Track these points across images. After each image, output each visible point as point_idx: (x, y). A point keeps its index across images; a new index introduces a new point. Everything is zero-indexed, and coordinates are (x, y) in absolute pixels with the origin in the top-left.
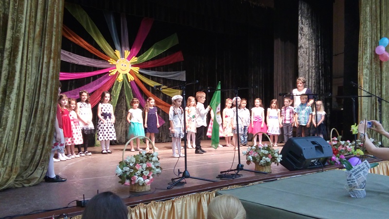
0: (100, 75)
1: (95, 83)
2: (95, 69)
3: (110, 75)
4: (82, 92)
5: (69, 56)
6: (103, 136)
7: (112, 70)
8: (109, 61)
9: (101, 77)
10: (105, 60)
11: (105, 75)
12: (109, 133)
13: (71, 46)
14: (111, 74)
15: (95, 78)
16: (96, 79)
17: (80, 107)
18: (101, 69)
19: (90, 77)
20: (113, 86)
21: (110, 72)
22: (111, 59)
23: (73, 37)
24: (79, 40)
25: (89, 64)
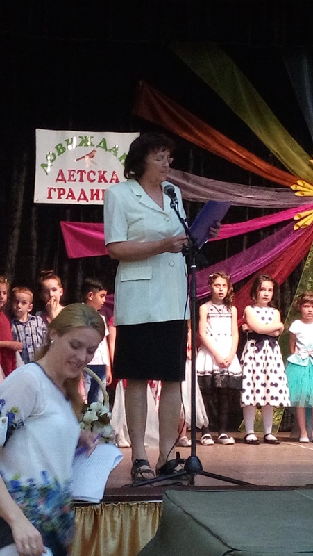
0: (270, 229)
1: (255, 253)
2: (255, 212)
3: (295, 228)
4: (215, 277)
5: (185, 182)
6: (252, 392)
7: (303, 214)
8: (293, 187)
9: (271, 233)
10: (283, 187)
11: (284, 228)
12: (268, 386)
13: (191, 156)
14: (300, 224)
15: (254, 237)
16: (259, 241)
17: (208, 317)
18: (271, 211)
19: (241, 236)
20: (305, 259)
21: (296, 218)
22: (299, 182)
23: (197, 132)
24: (214, 138)
25: (239, 200)
